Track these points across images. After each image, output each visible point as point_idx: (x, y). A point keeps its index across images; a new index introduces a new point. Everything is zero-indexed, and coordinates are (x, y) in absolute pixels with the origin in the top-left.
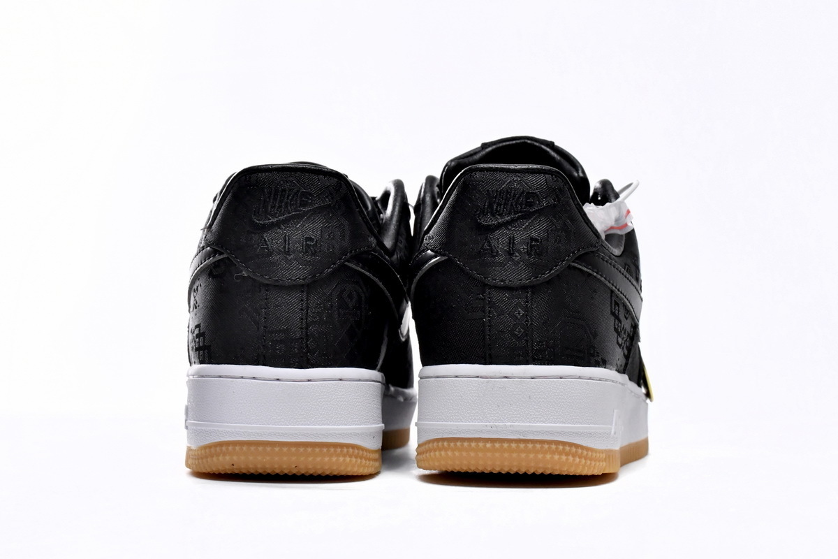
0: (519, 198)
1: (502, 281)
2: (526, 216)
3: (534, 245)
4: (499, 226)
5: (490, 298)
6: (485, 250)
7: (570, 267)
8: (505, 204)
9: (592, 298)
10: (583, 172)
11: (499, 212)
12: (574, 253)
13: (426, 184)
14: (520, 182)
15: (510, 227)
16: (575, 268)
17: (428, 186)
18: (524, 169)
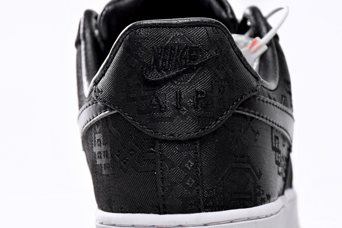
0: (183, 53)
1: (172, 135)
2: (190, 70)
3: (200, 99)
4: (165, 81)
5: (160, 151)
6: (154, 105)
7: (234, 115)
8: (170, 60)
9: (256, 140)
10: (232, 13)
11: (165, 67)
12: (237, 100)
13: (85, 19)
14: (182, 38)
15: (176, 82)
16: (238, 114)
17: (86, 22)
18: (186, 23)
